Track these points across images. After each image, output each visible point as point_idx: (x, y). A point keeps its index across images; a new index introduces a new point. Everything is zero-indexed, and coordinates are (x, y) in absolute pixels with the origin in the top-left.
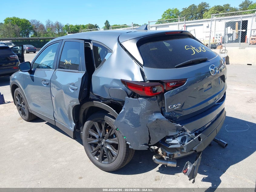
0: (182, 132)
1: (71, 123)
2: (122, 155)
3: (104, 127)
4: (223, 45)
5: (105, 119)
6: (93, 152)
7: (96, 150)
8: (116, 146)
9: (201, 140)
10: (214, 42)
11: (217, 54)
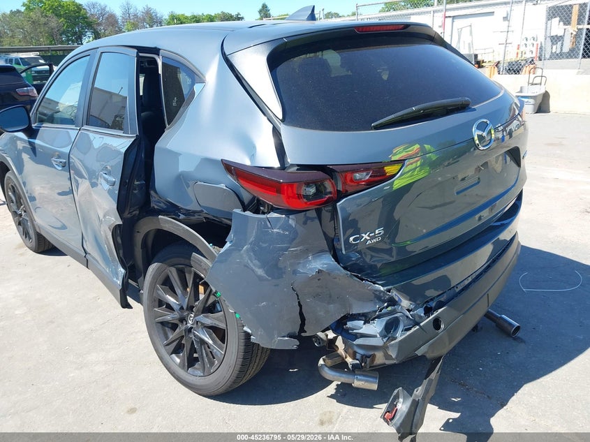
0: (387, 307)
1: (116, 269)
2: (234, 357)
3: (191, 282)
4: (538, 63)
5: (192, 263)
6: (168, 345)
7: (176, 340)
8: (220, 334)
9: (442, 326)
10: (520, 55)
11: (501, 87)
